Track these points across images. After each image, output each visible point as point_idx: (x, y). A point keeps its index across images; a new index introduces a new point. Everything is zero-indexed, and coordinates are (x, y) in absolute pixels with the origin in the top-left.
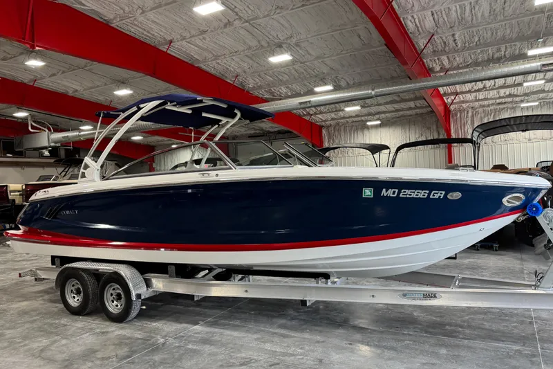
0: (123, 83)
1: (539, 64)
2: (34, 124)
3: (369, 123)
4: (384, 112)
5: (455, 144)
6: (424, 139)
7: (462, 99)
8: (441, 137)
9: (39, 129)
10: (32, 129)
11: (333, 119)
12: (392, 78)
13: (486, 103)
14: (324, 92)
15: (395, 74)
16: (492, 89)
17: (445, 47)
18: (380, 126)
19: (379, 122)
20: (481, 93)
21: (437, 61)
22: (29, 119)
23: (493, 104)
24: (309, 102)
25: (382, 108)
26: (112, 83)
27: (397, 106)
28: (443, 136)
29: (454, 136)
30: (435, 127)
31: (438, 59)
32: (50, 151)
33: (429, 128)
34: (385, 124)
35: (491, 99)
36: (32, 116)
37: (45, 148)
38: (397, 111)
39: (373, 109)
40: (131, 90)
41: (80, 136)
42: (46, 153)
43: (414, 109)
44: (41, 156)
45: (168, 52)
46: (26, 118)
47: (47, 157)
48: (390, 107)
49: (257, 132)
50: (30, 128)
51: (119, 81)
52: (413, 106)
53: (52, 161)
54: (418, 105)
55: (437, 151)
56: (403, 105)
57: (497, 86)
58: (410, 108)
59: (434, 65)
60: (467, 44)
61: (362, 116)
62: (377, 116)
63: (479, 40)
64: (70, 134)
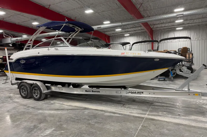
0: (35, 20)
1: (176, 14)
2: (5, 35)
3: (125, 35)
4: (130, 31)
5: (155, 42)
6: (144, 40)
7: (157, 26)
8: (150, 40)
9: (8, 37)
10: (5, 36)
11: (113, 34)
12: (131, 19)
13: (165, 28)
14: (107, 24)
15: (132, 18)
16: (166, 23)
17: (147, 8)
18: (130, 36)
19: (129, 35)
20: (163, 24)
21: (145, 13)
22: (4, 33)
23: (168, 28)
24: (101, 27)
25: (130, 30)
26: (31, 20)
27: (134, 29)
28: (151, 39)
29: (154, 40)
30: (148, 37)
31: (146, 12)
32: (12, 45)
33: (146, 37)
34: (131, 35)
35: (166, 27)
36: (5, 32)
37: (10, 43)
38: (135, 31)
39: (127, 30)
40: (38, 22)
41: (22, 39)
42: (11, 45)
43: (141, 30)
44: (9, 46)
45: (49, 9)
46: (2, 33)
47: (11, 47)
48: (132, 29)
49: (87, 38)
50: (4, 36)
51: (34, 19)
52: (140, 29)
53: (13, 48)
54: (142, 29)
55: (148, 45)
56: (136, 29)
57: (168, 22)
58: (139, 30)
59: (145, 14)
60: (154, 7)
61: (123, 32)
62: (128, 33)
63: (158, 6)
64: (19, 38)
